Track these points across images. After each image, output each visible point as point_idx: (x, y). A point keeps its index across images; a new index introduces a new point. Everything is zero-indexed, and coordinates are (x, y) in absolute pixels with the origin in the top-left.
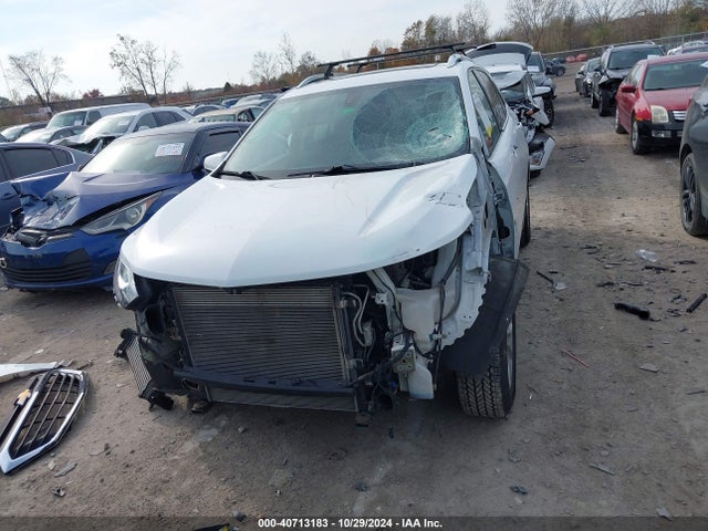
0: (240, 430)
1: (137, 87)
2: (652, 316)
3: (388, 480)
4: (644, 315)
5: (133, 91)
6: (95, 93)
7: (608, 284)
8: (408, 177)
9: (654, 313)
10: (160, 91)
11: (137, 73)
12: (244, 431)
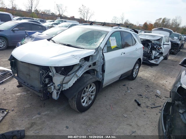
0: (30, 95)
1: (83, 18)
2: (141, 106)
3: (46, 115)
4: (139, 105)
5: (81, 18)
6: (73, 17)
7: (141, 95)
8: (77, 51)
9: (143, 105)
10: (87, 20)
11: (83, 14)
12: (31, 95)
